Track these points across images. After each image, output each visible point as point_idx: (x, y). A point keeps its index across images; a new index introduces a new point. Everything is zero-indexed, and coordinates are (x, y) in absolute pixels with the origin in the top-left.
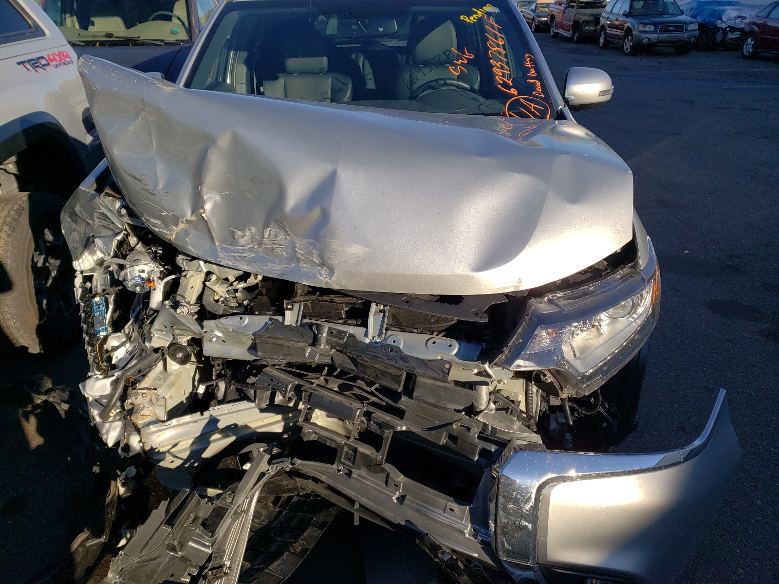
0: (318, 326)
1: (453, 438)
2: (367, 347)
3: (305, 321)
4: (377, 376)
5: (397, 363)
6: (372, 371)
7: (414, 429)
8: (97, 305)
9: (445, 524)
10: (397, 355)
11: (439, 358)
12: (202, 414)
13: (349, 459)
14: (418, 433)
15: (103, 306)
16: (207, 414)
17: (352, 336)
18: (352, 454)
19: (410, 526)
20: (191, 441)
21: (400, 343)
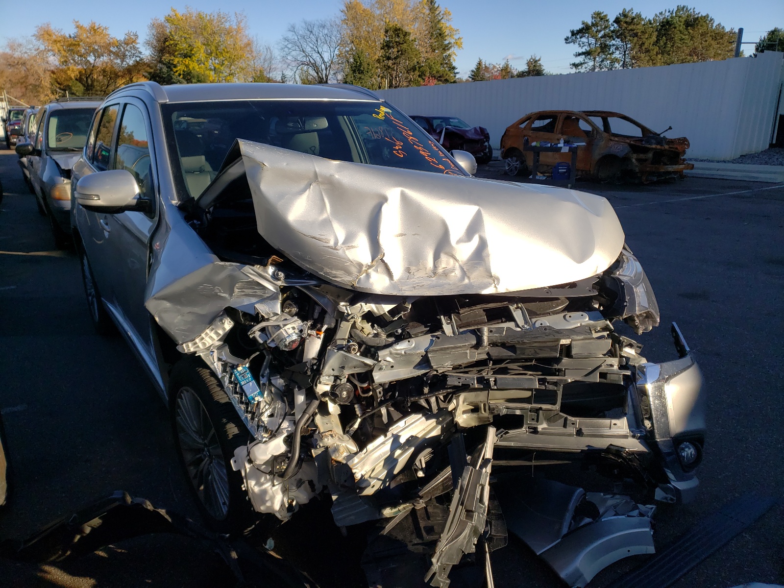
0: (479, 330)
1: (603, 375)
2: (525, 333)
3: (461, 330)
4: (536, 352)
5: (554, 336)
6: (530, 350)
7: (578, 379)
8: (240, 374)
9: (615, 435)
10: (551, 331)
11: (579, 325)
12: (386, 436)
13: (533, 419)
14: (581, 380)
15: (248, 374)
16: (389, 434)
17: (509, 329)
18: (535, 415)
19: (591, 448)
20: (382, 463)
21: (545, 323)
